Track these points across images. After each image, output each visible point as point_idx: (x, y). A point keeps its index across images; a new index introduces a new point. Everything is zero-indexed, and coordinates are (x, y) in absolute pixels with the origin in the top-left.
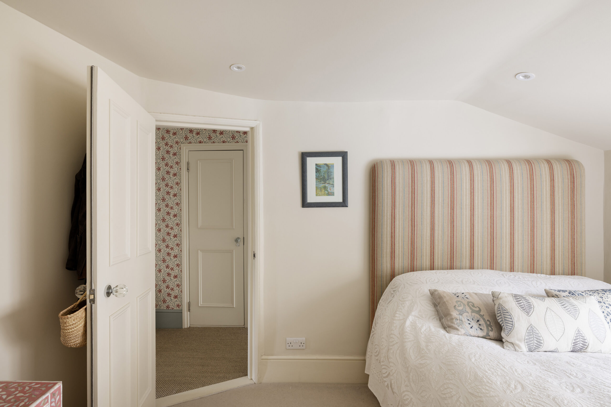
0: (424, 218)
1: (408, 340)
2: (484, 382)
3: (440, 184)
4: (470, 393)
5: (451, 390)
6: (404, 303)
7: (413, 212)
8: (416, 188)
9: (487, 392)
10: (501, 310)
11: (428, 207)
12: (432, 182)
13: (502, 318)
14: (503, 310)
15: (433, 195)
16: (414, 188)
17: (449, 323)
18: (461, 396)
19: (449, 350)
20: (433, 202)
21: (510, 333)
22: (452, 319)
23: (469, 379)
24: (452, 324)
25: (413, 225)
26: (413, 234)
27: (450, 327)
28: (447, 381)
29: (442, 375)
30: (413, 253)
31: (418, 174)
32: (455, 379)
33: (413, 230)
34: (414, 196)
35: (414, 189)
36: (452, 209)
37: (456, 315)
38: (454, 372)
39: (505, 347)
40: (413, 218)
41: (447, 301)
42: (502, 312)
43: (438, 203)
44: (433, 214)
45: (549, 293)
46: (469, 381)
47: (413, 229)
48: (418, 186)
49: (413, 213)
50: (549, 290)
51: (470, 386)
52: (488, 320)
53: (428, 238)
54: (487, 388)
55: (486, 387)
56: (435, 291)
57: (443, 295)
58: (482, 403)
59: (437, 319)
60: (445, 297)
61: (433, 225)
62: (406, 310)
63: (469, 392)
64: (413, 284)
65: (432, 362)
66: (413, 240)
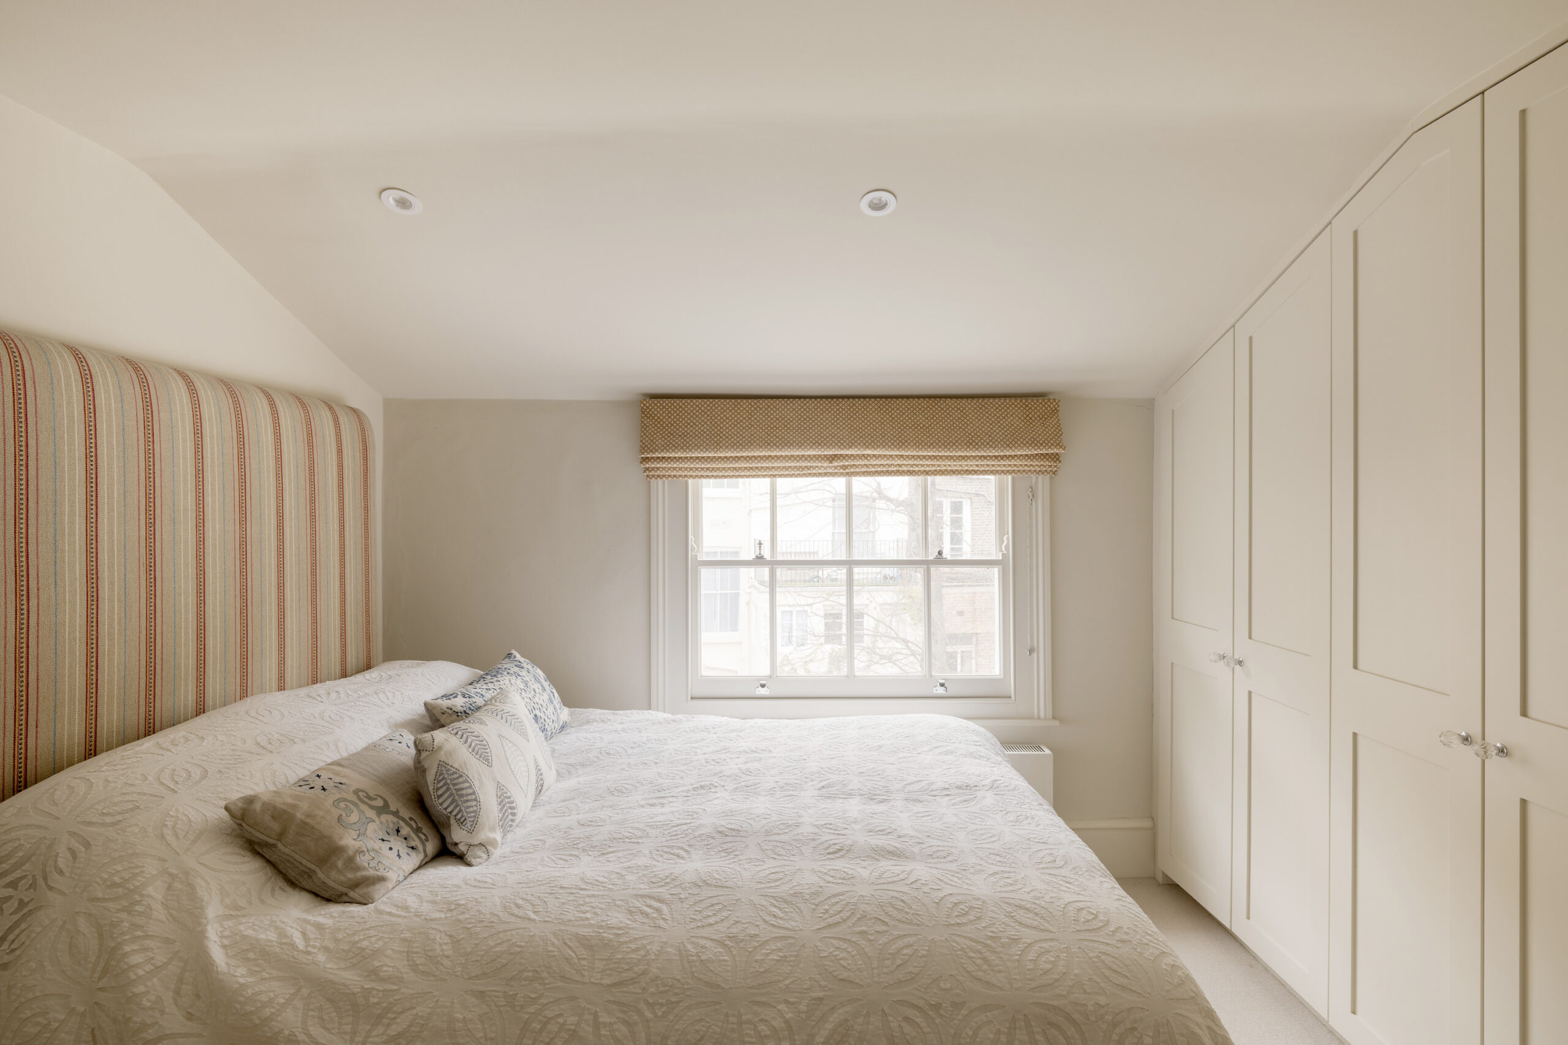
0: (64, 562)
1: (274, 1007)
2: (611, 940)
3: (115, 435)
4: (614, 985)
5: (561, 1020)
6: (137, 897)
7: (24, 540)
8: (32, 442)
9: (642, 952)
10: (446, 776)
11: (77, 518)
12: (90, 426)
13: (452, 794)
14: (451, 775)
15: (94, 476)
16: (23, 443)
17: (350, 876)
18: (598, 1010)
19: (450, 936)
20: (92, 500)
21: (475, 822)
22: (351, 860)
23: (579, 959)
24: (359, 874)
25: (25, 593)
26: (25, 626)
27: (355, 885)
28: (532, 1010)
29: (501, 1006)
30: (24, 703)
31: (37, 388)
32: (547, 986)
33: (25, 612)
34: (24, 477)
35: (23, 448)
36: (151, 524)
37: (353, 842)
38: (530, 974)
39: (473, 861)
40: (24, 564)
41: (308, 816)
42: (449, 781)
43: (108, 504)
44: (92, 544)
45: (436, 707)
46: (584, 963)
47: (25, 607)
48: (41, 437)
49: (24, 545)
50: (432, 702)
51: (598, 972)
52: (411, 819)
53: (79, 634)
54: (633, 946)
55: (629, 947)
56: (250, 800)
57: (284, 804)
58: (659, 982)
59: (282, 889)
60: (294, 806)
61: (94, 585)
62: (165, 920)
63: (608, 985)
64: (119, 817)
65: (437, 1001)
66: (24, 650)
